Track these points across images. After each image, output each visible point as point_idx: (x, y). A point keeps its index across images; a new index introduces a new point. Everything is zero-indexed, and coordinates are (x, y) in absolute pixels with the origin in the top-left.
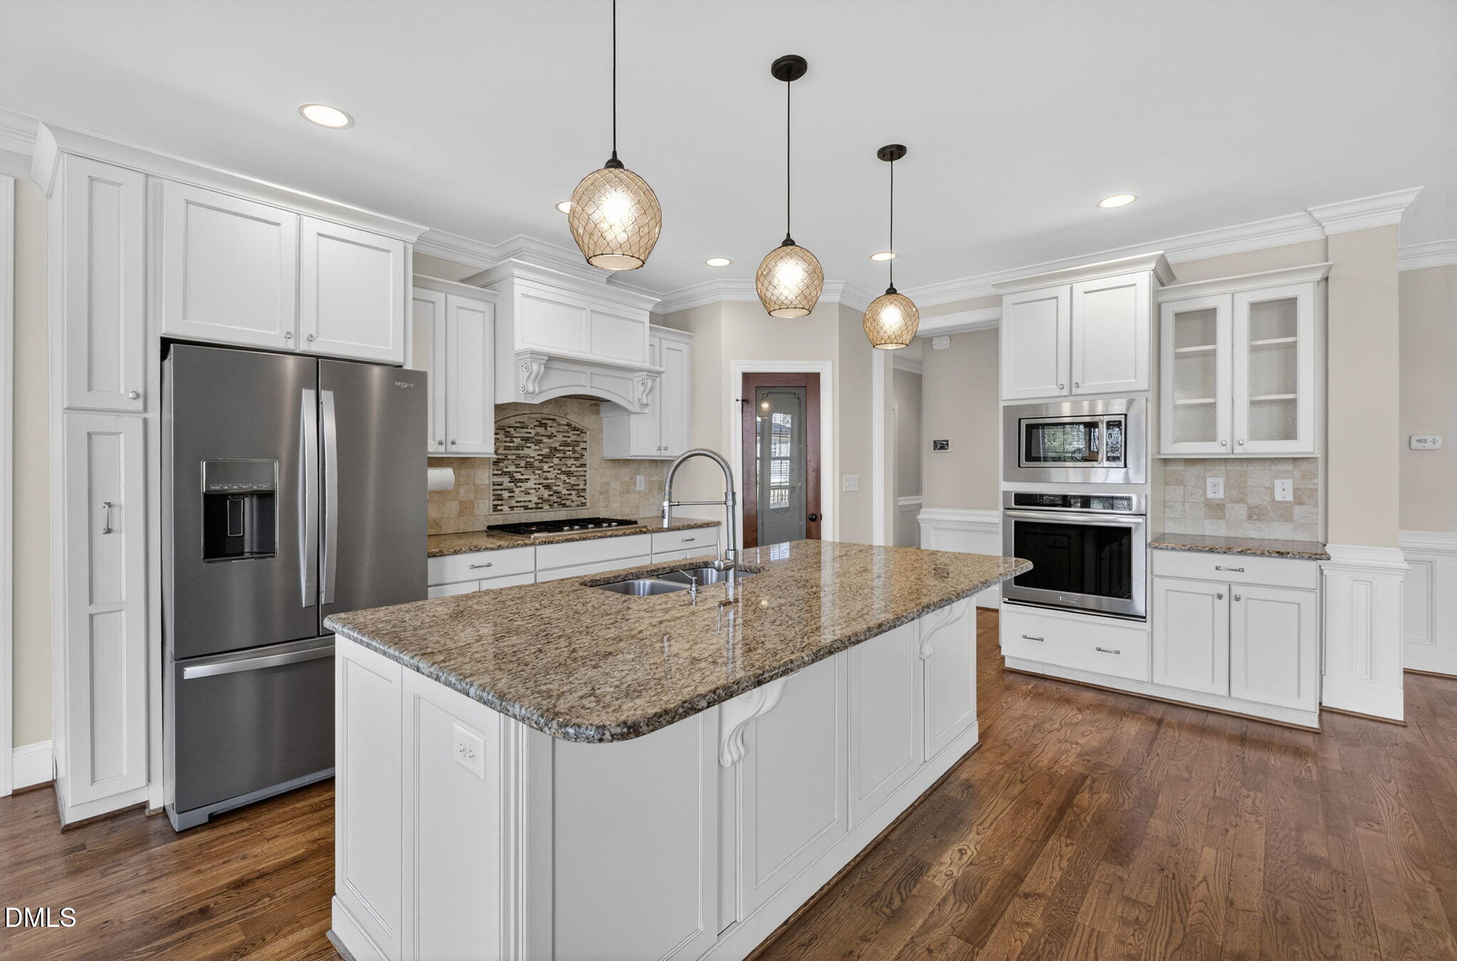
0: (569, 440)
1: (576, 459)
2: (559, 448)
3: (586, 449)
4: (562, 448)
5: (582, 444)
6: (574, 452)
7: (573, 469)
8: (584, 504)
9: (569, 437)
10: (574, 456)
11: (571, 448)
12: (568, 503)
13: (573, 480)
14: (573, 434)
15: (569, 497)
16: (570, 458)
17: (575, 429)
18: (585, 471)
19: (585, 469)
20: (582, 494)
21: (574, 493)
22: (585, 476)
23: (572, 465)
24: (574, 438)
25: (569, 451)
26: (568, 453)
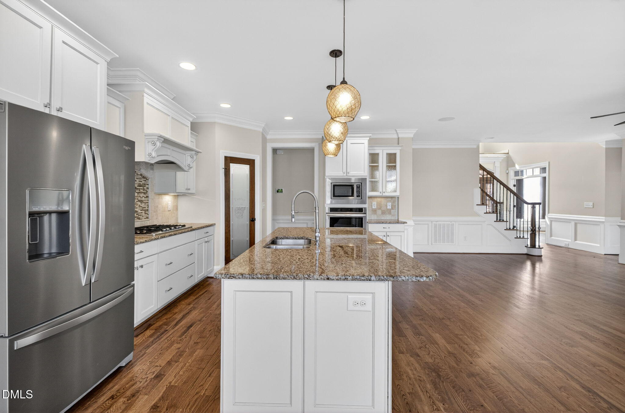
0: (141, 183)
1: (144, 193)
2: (137, 187)
3: (148, 188)
4: (139, 187)
5: (147, 185)
6: (144, 189)
7: (143, 199)
8: (147, 218)
9: (141, 181)
10: (143, 192)
11: (142, 188)
12: (141, 217)
13: (143, 205)
14: (143, 180)
15: (141, 214)
16: (142, 193)
17: (144, 177)
18: (148, 200)
19: (148, 199)
20: (147, 212)
21: (143, 212)
22: (148, 203)
23: (143, 196)
24: (143, 182)
25: (142, 189)
26: (141, 190)
